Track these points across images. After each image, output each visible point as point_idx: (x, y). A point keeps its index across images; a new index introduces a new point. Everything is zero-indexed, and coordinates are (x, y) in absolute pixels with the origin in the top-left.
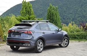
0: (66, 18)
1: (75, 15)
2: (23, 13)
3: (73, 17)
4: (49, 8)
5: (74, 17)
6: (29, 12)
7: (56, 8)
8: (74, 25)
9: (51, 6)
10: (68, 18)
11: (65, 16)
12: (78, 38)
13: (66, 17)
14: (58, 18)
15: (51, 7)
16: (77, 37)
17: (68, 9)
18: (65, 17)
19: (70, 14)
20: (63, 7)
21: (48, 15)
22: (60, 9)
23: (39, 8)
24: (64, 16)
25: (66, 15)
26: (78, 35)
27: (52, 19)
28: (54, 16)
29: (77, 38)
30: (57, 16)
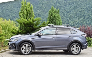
6: (30, 14)
7: (58, 11)
14: (60, 22)
15: (53, 9)
17: (43, 12)
20: (37, 10)
27: (54, 22)
28: (56, 19)
30: (59, 20)
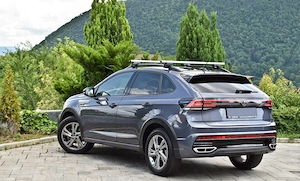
0: (264, 57)
1: (295, 47)
2: (92, 32)
3: (288, 54)
4: (185, 17)
5: (292, 53)
6: (113, 29)
7: (210, 20)
8: (279, 81)
9: (195, 9)
10: (270, 58)
11: (260, 49)
12: (287, 126)
13: (263, 54)
14: (215, 55)
16: (283, 123)
17: (270, 25)
18: (258, 54)
19: (277, 42)
20: (253, 18)
21: (180, 41)
22: (241, 26)
23: (171, 20)
24: (256, 50)
25: (262, 45)
26: (287, 118)
27: (194, 56)
28: (203, 46)
29: (285, 128)
30: (212, 48)
